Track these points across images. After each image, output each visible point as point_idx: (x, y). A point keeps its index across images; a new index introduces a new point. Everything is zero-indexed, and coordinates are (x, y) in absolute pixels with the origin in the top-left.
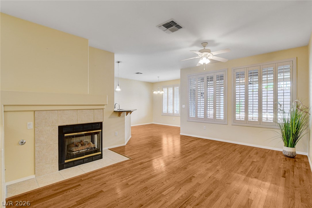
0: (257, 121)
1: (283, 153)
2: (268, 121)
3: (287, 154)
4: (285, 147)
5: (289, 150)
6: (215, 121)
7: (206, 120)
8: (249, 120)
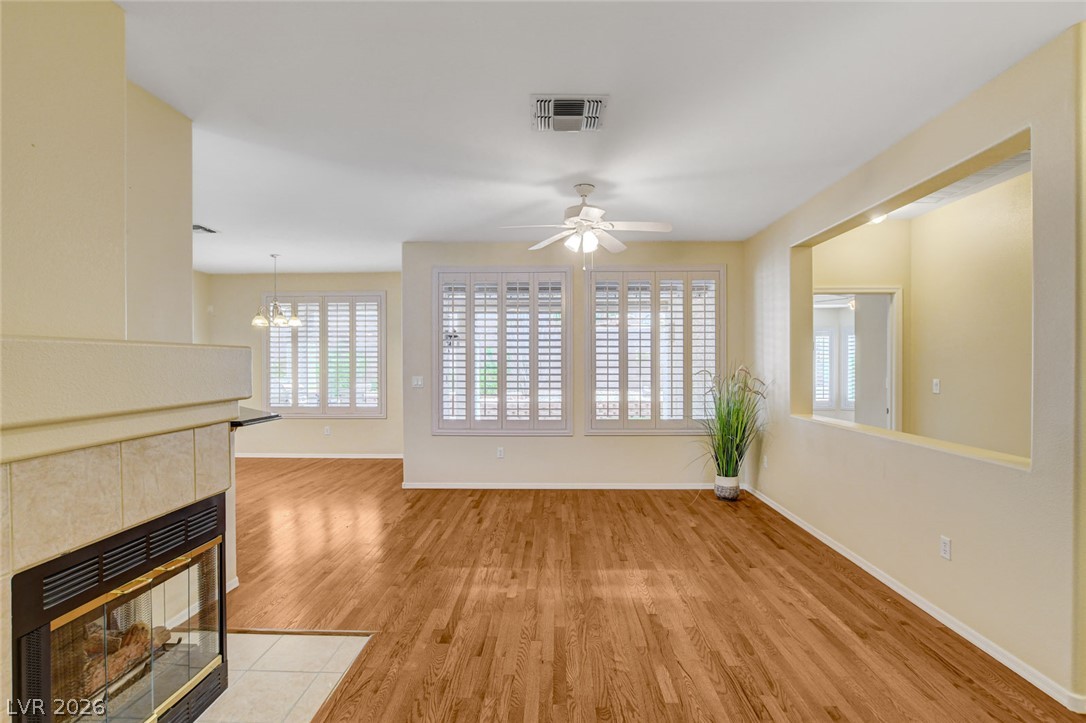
0: (649, 418)
1: (716, 492)
2: (674, 418)
3: (727, 495)
4: (722, 478)
5: (727, 483)
6: (534, 425)
7: (502, 424)
8: (630, 418)
